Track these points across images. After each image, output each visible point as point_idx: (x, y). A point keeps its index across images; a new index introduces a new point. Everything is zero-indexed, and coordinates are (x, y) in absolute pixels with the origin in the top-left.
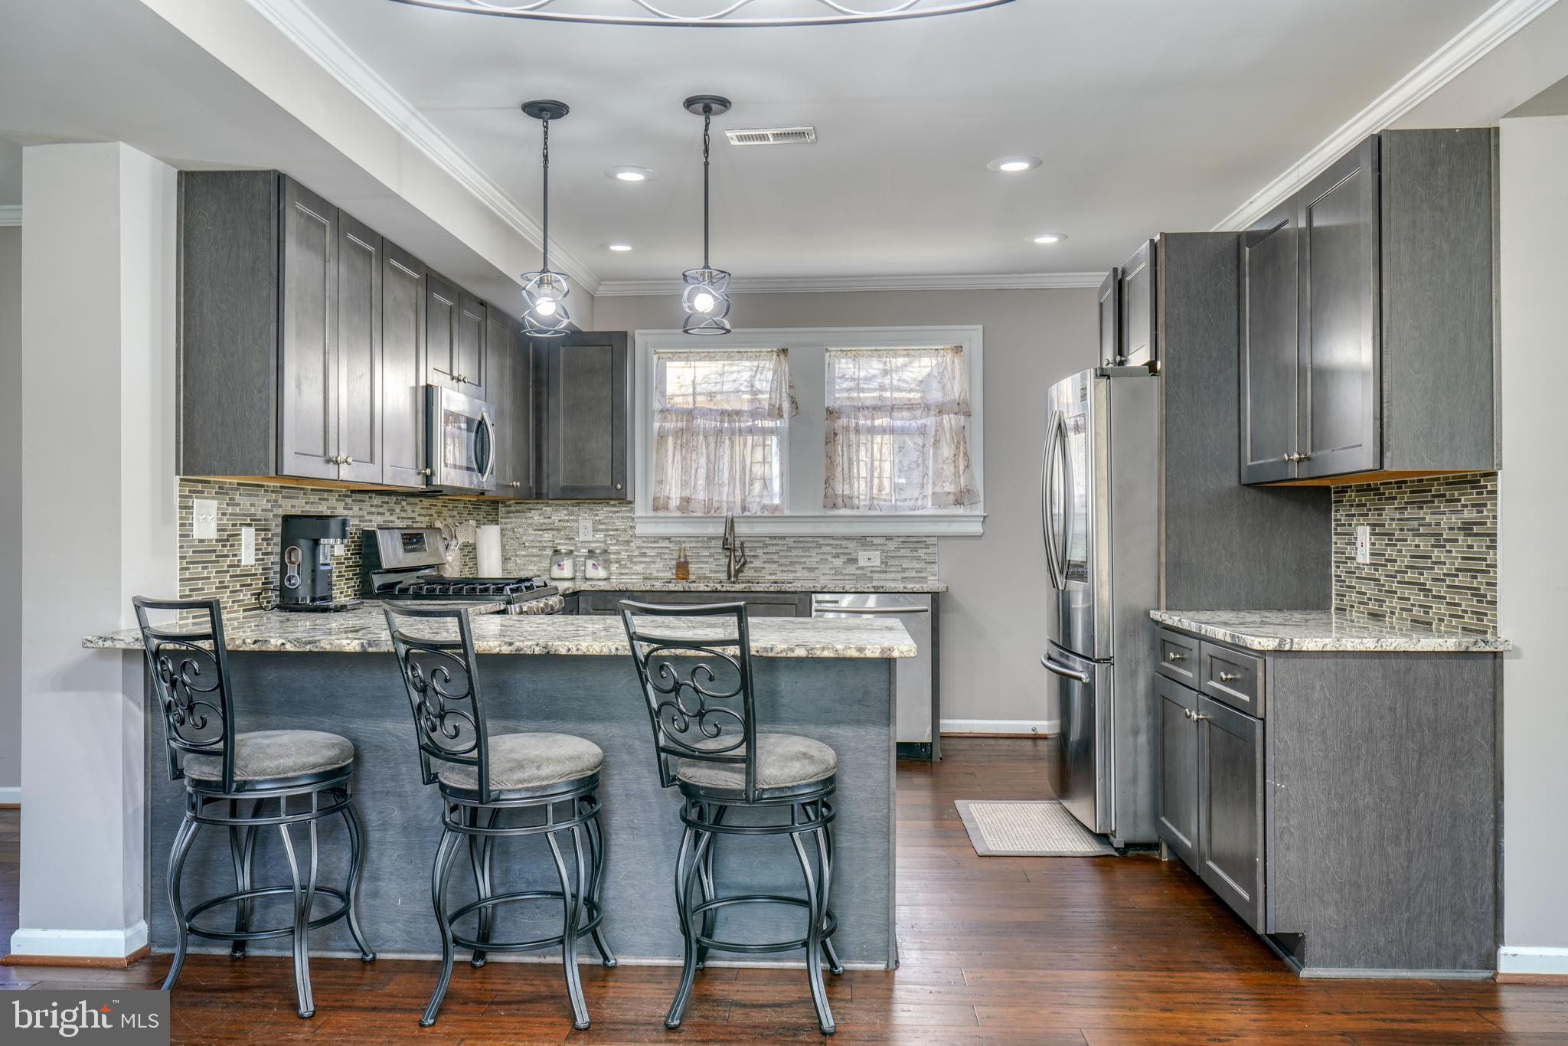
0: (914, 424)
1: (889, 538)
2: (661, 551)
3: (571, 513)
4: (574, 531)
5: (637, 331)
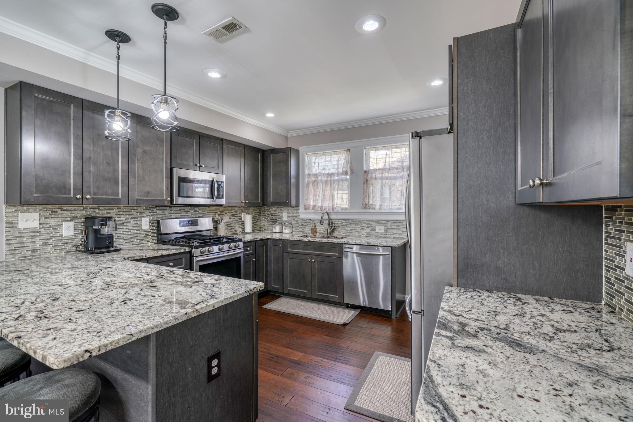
0: (398, 175)
1: (388, 221)
2: (308, 224)
3: (281, 210)
4: (282, 216)
5: (300, 147)
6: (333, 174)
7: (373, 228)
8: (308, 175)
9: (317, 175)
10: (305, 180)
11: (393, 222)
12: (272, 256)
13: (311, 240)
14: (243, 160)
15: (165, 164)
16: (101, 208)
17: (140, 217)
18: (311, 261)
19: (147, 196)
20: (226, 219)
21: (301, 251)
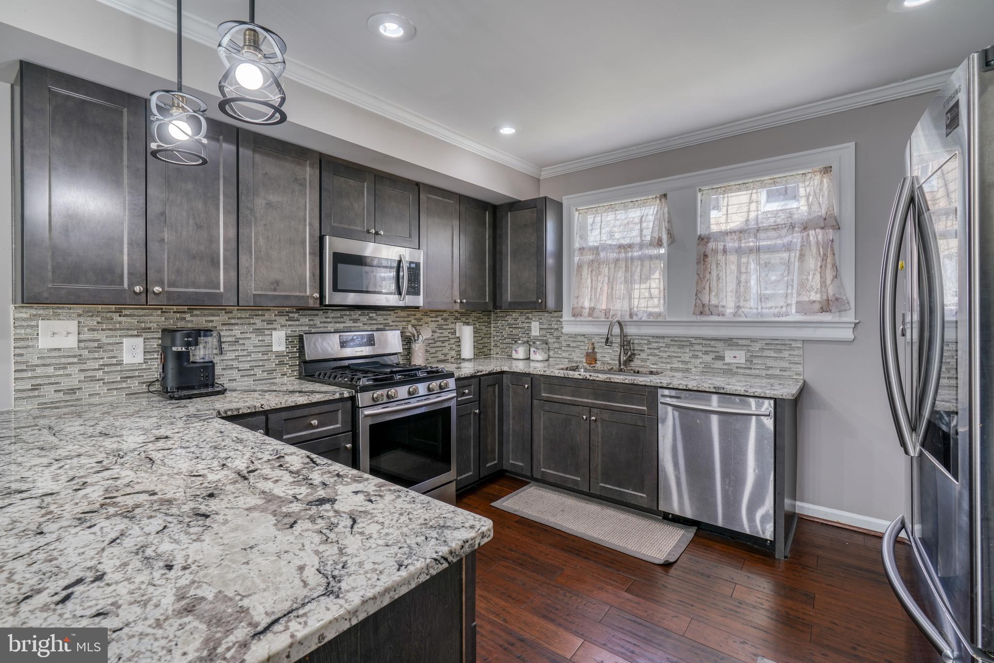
0: (779, 241)
1: (753, 340)
2: (579, 343)
3: (528, 318)
4: (529, 328)
5: (564, 197)
6: (630, 246)
7: (717, 354)
8: (580, 249)
9: (597, 248)
10: (574, 260)
11: (765, 342)
12: (511, 404)
13: (588, 377)
14: (456, 223)
15: (310, 229)
16: (196, 312)
17: (269, 329)
18: (588, 419)
19: (275, 290)
20: (426, 334)
21: (568, 398)
